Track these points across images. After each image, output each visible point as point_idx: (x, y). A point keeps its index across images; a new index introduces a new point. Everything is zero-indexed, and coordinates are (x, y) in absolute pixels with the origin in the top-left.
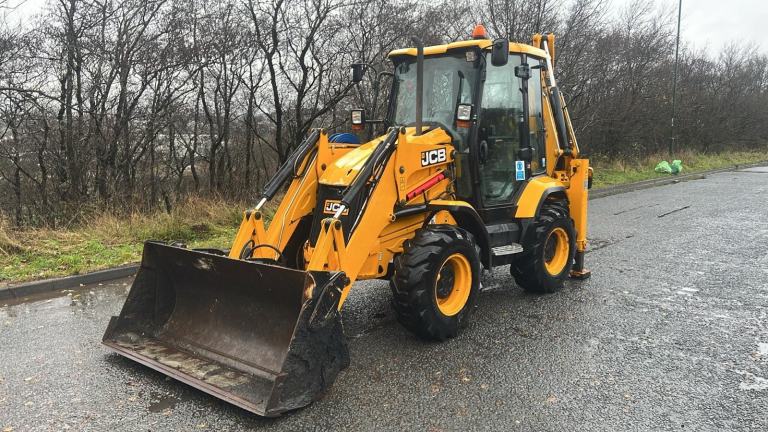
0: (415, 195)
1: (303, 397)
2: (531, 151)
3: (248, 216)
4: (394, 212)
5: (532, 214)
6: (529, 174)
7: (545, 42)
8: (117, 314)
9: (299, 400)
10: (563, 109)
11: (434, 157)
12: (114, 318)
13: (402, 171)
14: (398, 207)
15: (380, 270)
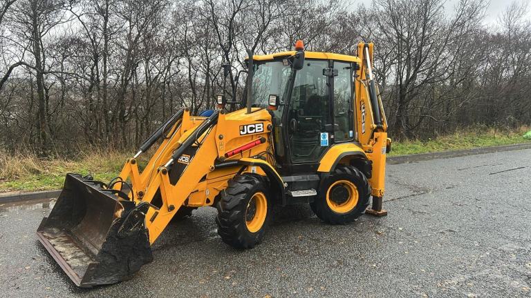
0: (233, 154)
1: (111, 278)
2: (333, 126)
3: (128, 161)
4: (215, 164)
5: (328, 170)
6: (332, 142)
7: (367, 48)
8: (47, 216)
9: (108, 279)
10: (378, 96)
11: (251, 129)
12: (45, 219)
13: (221, 138)
14: (217, 161)
15: (208, 201)
